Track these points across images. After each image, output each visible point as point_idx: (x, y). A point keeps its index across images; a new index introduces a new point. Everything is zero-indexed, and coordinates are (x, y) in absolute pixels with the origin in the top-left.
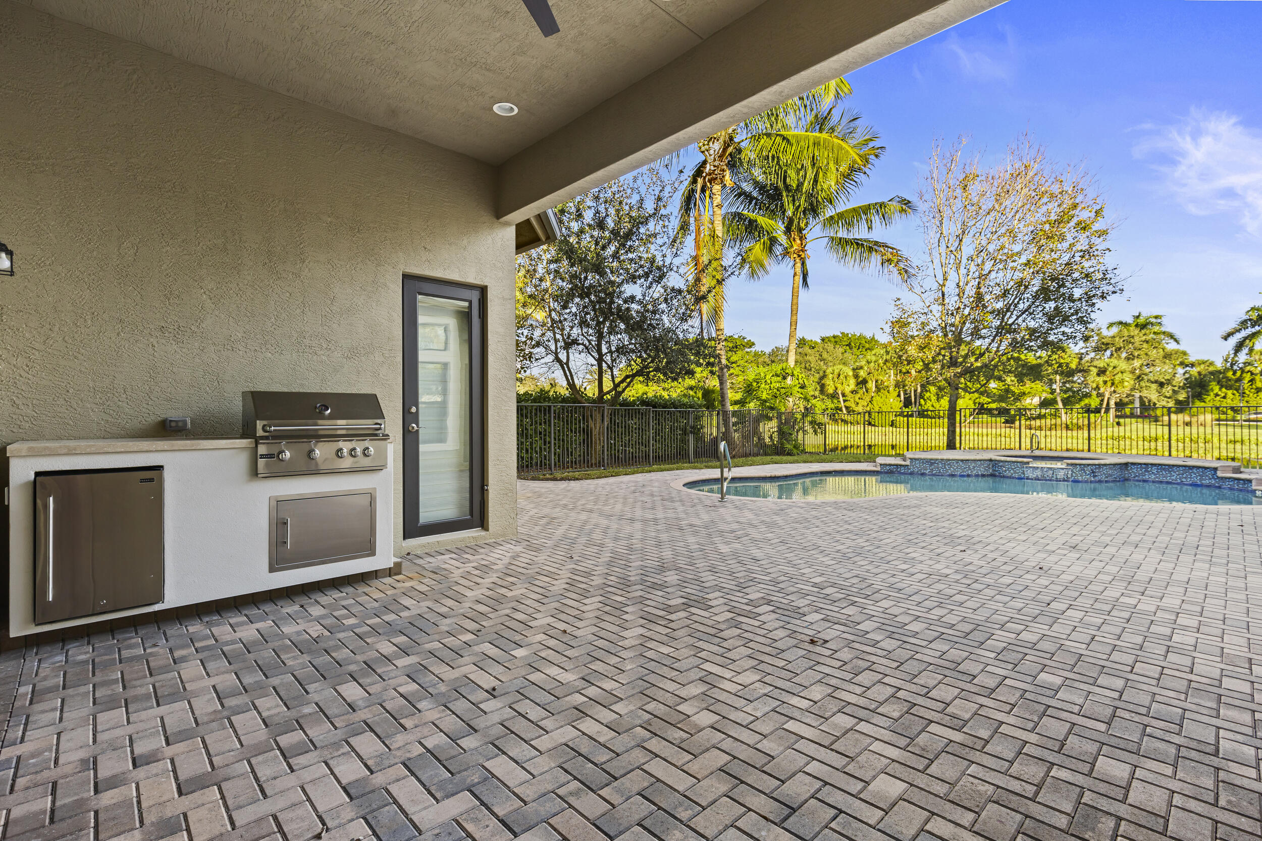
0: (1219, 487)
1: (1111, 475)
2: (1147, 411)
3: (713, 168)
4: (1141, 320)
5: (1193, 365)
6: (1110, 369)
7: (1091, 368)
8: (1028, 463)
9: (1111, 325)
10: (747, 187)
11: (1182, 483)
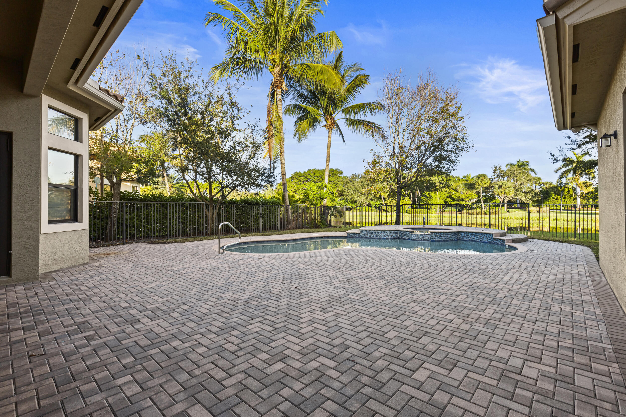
0: (494, 244)
1: (450, 238)
2: (523, 206)
3: (276, 80)
4: (520, 163)
5: (543, 184)
6: (504, 186)
7: (496, 185)
8: (413, 232)
9: (507, 165)
10: (305, 93)
11: (480, 242)
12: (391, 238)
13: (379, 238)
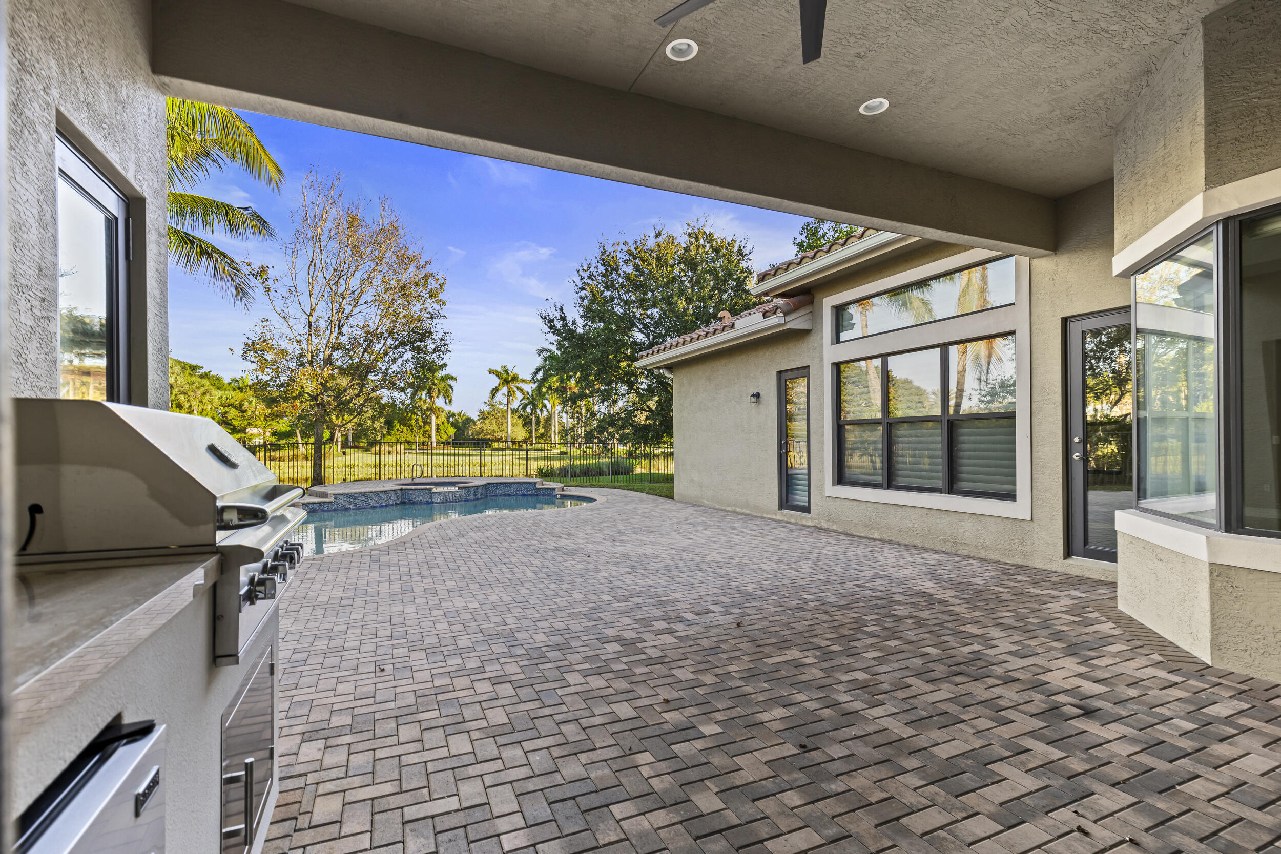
0: (537, 495)
8: (431, 489)
11: (517, 495)
12: (392, 505)
13: (374, 507)
